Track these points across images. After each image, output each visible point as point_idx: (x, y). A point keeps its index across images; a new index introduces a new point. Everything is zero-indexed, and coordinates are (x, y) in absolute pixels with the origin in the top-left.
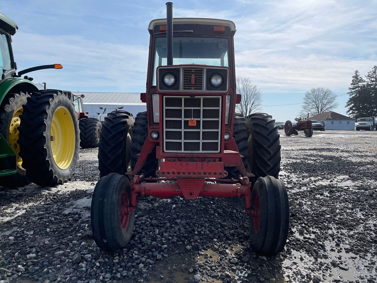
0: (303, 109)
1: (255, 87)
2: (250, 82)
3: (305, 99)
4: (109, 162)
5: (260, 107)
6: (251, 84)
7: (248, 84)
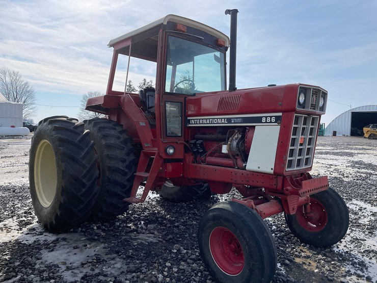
0: (81, 112)
1: (26, 84)
2: (21, 76)
3: (82, 101)
4: (84, 190)
5: (34, 106)
6: (22, 79)
7: (17, 78)
